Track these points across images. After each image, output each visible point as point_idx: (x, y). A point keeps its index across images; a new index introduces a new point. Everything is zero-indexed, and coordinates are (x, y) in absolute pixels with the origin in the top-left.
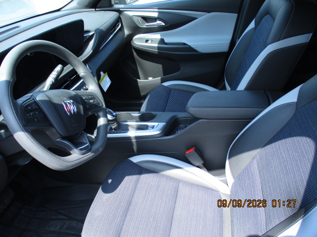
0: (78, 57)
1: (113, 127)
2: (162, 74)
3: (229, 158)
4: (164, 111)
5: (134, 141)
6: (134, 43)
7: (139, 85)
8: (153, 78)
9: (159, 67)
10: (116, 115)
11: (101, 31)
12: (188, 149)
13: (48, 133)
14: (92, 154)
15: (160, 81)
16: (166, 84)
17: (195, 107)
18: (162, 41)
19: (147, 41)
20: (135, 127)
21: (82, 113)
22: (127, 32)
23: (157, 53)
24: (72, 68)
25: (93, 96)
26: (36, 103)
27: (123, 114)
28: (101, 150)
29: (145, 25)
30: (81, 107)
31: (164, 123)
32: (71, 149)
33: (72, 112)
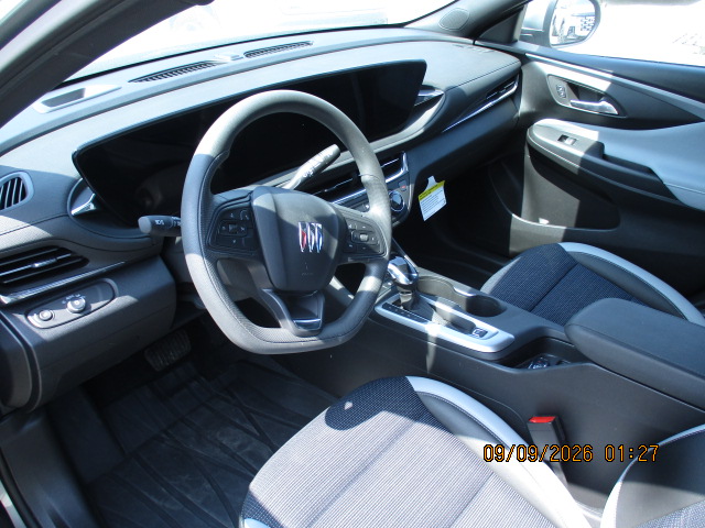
0: (370, 141)
1: (403, 301)
2: (572, 222)
3: (625, 480)
4: (531, 310)
5: (432, 345)
6: (532, 135)
7: (513, 227)
8: (551, 223)
9: (571, 204)
10: (418, 278)
11: (462, 92)
12: (541, 414)
13: (252, 270)
14: (320, 342)
15: (561, 235)
16: (570, 247)
17: (586, 329)
18: (598, 149)
19: (563, 138)
20: (448, 318)
21: (333, 255)
22: (524, 106)
23: (576, 172)
24: (352, 159)
25: (370, 228)
26: (250, 208)
27: (437, 280)
28: (341, 340)
29: (572, 103)
30: (335, 243)
31: (512, 336)
32: (282, 317)
33: (311, 248)
